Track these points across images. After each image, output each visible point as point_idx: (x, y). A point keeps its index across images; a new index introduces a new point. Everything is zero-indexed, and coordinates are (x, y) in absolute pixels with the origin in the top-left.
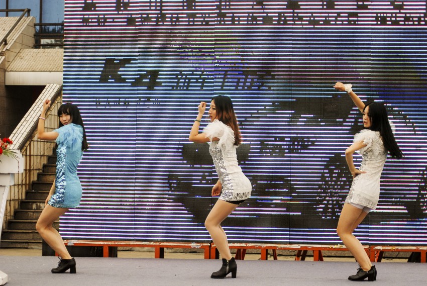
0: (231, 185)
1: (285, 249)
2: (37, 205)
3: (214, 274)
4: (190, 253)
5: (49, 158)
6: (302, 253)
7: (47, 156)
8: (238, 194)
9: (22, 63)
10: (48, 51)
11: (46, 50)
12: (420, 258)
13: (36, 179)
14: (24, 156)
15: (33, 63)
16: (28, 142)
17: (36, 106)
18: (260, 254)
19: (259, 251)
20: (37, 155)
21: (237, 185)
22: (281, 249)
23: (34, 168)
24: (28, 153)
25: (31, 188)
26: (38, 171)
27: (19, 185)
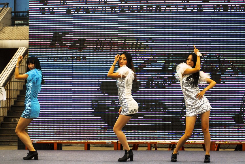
0: (127, 105)
1: (161, 143)
2: (14, 119)
3: (120, 159)
4: (105, 146)
5: (21, 91)
6: (172, 146)
7: (19, 90)
8: (131, 110)
9: (4, 35)
10: (20, 28)
11: (18, 27)
12: (242, 148)
13: (13, 104)
14: (6, 90)
15: (10, 35)
16: (8, 82)
17: (13, 61)
18: (147, 147)
19: (147, 145)
20: (14, 90)
21: (130, 105)
22: (159, 143)
23: (12, 97)
24: (8, 89)
25: (10, 109)
26: (14, 99)
27: (3, 107)
